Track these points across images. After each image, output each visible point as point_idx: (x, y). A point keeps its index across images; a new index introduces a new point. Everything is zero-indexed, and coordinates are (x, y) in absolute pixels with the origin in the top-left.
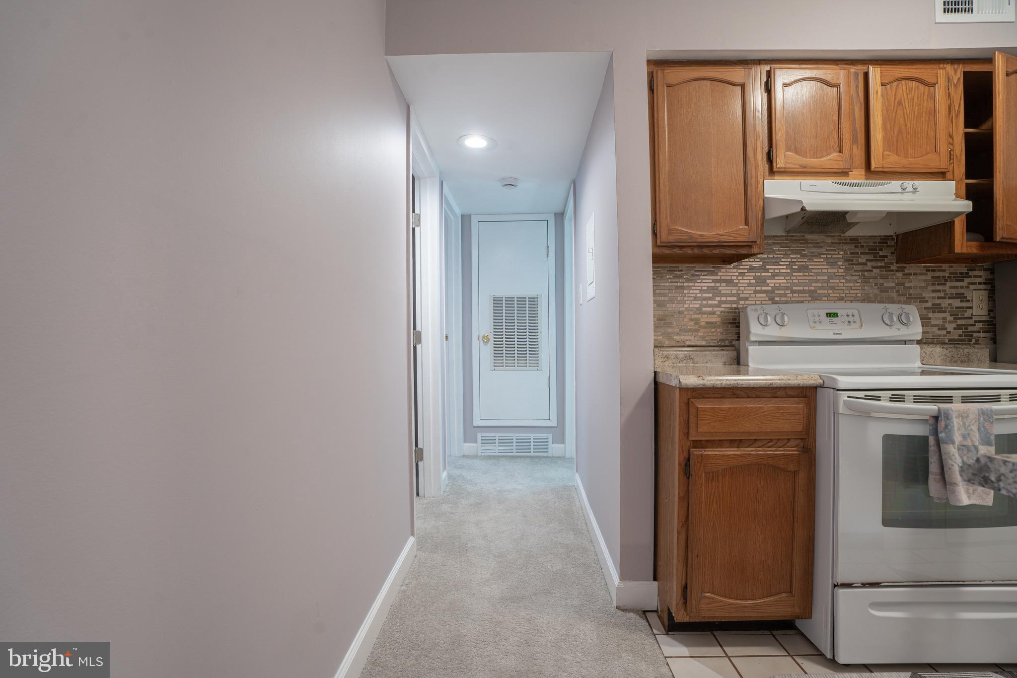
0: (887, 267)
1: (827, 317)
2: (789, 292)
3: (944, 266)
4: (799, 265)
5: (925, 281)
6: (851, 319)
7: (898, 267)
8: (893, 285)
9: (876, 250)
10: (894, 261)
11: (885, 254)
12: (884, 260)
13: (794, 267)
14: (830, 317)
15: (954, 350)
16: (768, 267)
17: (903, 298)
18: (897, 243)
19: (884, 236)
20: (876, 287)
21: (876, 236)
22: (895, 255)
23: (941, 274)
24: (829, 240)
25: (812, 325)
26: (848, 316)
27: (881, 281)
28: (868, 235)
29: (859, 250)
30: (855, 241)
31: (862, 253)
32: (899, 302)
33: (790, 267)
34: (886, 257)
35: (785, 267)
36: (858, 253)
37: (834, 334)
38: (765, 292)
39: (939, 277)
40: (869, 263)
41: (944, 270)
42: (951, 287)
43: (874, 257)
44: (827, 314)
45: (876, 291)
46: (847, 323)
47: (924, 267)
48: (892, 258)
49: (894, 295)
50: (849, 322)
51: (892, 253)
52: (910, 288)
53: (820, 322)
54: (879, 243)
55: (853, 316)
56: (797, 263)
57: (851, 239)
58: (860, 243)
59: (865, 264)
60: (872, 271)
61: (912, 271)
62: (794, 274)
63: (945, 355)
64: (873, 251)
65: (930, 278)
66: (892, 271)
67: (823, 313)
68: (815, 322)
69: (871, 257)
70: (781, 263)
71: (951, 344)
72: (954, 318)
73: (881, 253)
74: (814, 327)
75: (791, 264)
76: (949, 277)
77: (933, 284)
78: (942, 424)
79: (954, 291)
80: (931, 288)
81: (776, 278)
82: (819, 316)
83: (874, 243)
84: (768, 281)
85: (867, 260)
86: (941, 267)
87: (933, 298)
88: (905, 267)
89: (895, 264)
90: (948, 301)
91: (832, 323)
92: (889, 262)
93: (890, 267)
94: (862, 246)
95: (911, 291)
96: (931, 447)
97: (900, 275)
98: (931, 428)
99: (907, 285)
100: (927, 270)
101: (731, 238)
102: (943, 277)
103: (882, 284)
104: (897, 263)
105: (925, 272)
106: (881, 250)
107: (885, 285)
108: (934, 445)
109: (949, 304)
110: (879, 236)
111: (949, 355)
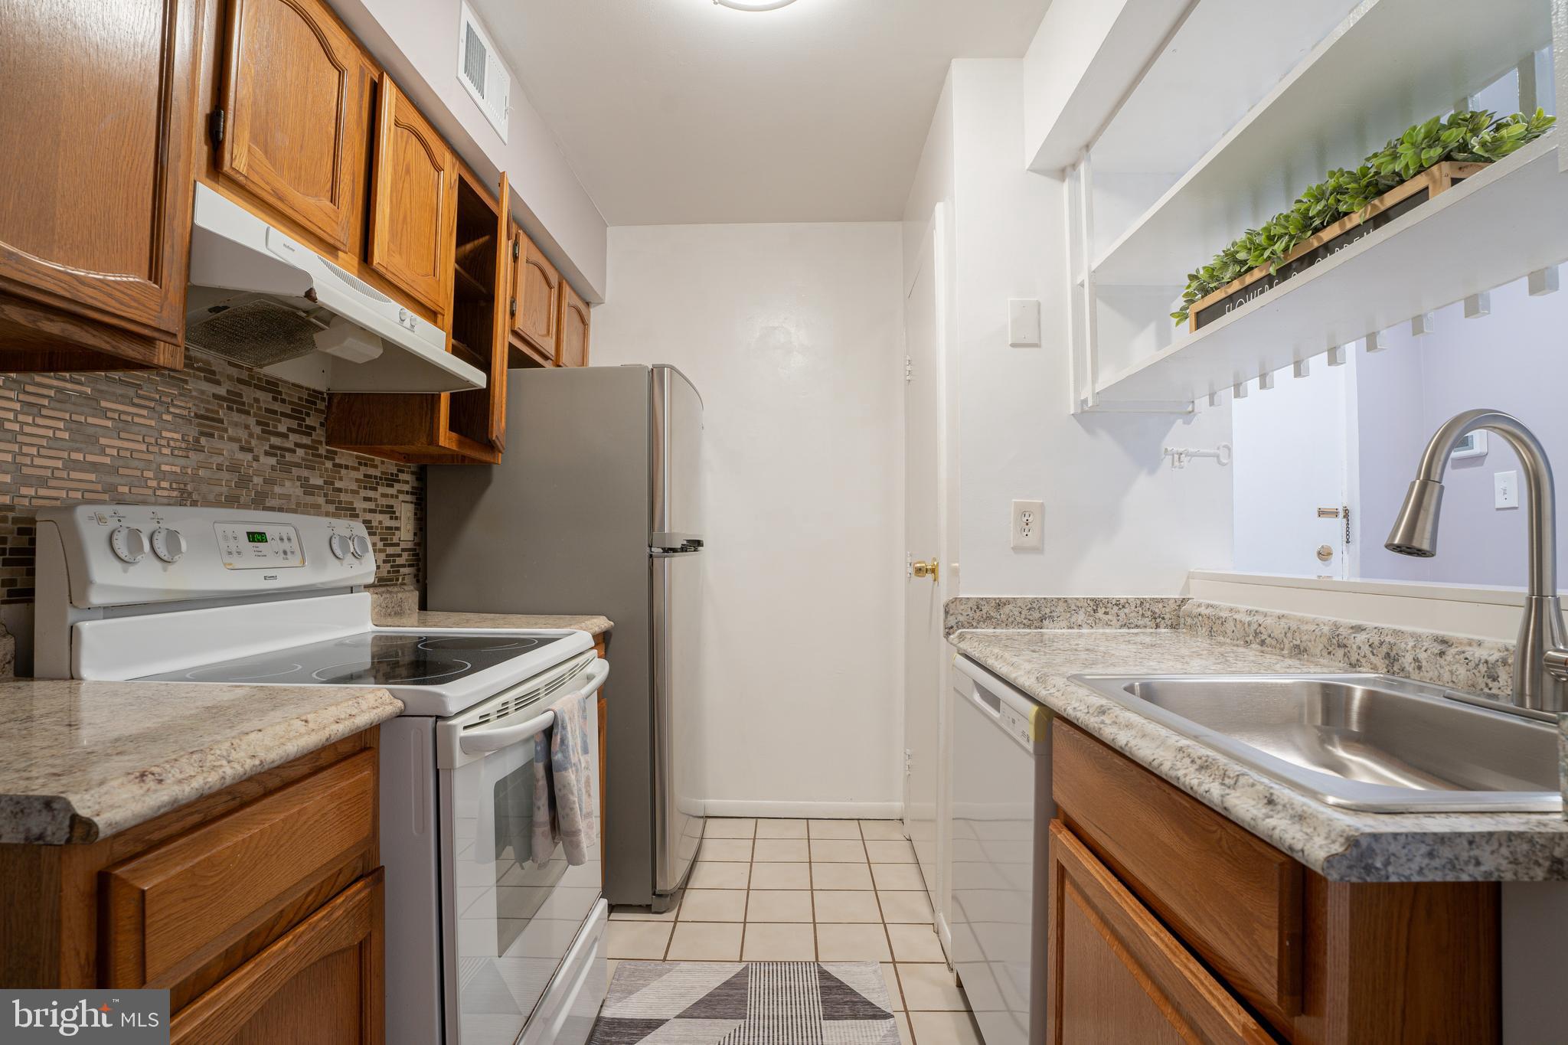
0: (312, 448)
1: (250, 541)
2: (150, 474)
3: (378, 459)
4: (175, 415)
5: (357, 480)
6: (286, 545)
7: (328, 451)
8: (320, 482)
9: (301, 412)
10: (323, 439)
11: (312, 424)
12: (310, 435)
13: (165, 417)
14: (254, 541)
15: (388, 595)
16: (104, 404)
17: (331, 508)
18: (329, 407)
19: (314, 391)
20: (298, 483)
21: (302, 387)
22: (325, 429)
23: (371, 471)
24: (234, 372)
25: (227, 559)
26: (281, 539)
27: (305, 473)
28: (293, 381)
29: (277, 406)
30: (272, 386)
31: (283, 414)
32: (327, 514)
33: (156, 416)
34: (314, 429)
35: (145, 412)
36: (275, 412)
37: (265, 578)
38: (94, 467)
39: (370, 476)
40: (293, 437)
41: (376, 467)
42: (384, 495)
43: (300, 425)
44: (248, 534)
45: (299, 491)
46: (282, 555)
47: (357, 457)
48: (320, 434)
49: (321, 500)
50: (285, 553)
51: (322, 424)
52: (340, 490)
53: (239, 553)
54: (307, 401)
55: (289, 539)
56: (172, 410)
57: (268, 382)
58: (280, 393)
59: (285, 436)
60: (294, 452)
61: (343, 462)
62: (164, 434)
63: (380, 606)
64: (297, 414)
65: (362, 477)
66: (320, 456)
67: (242, 530)
68: (230, 553)
69: (294, 424)
70: (136, 401)
71: (380, 586)
72: (385, 545)
73: (308, 421)
74: (231, 564)
75: (158, 408)
76: (381, 479)
77: (365, 488)
78: (557, 740)
79: (384, 502)
80: (363, 493)
81: (122, 435)
82: (235, 538)
83: (300, 399)
84: (103, 441)
85: (289, 429)
86: (373, 460)
87: (365, 510)
88: (335, 453)
89: (324, 443)
90: (379, 517)
91: (260, 554)
92: (316, 439)
93: (317, 449)
94: (283, 401)
95: (343, 497)
96: (538, 781)
97: (329, 464)
98: (539, 748)
99: (338, 484)
100: (360, 464)
101: (113, 303)
102: (376, 477)
103: (307, 479)
104: (327, 444)
105: (357, 465)
106: (308, 415)
107: (312, 481)
108: (543, 777)
109: (380, 522)
110: (308, 389)
111: (384, 605)
